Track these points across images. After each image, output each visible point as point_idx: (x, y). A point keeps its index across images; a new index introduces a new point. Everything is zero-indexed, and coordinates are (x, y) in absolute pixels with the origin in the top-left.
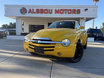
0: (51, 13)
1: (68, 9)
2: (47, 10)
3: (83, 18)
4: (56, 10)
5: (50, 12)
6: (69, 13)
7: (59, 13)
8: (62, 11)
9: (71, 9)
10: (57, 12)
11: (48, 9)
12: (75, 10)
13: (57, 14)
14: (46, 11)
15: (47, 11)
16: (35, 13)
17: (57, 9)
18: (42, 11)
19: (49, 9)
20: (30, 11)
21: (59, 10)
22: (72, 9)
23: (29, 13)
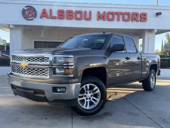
0: (89, 19)
1: (124, 11)
2: (80, 12)
3: (151, 31)
4: (99, 12)
5: (88, 16)
6: (124, 20)
7: (104, 20)
8: (111, 17)
9: (129, 13)
10: (101, 17)
11: (83, 11)
12: (136, 14)
13: (101, 21)
14: (79, 16)
15: (81, 16)
16: (55, 18)
17: (101, 12)
18: (70, 15)
19: (85, 12)
20: (44, 14)
21: (104, 12)
22: (131, 11)
23: (41, 18)
